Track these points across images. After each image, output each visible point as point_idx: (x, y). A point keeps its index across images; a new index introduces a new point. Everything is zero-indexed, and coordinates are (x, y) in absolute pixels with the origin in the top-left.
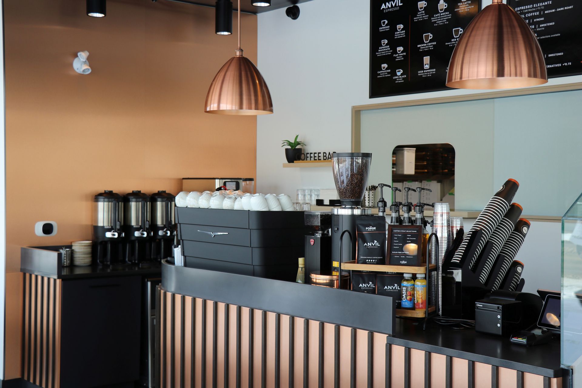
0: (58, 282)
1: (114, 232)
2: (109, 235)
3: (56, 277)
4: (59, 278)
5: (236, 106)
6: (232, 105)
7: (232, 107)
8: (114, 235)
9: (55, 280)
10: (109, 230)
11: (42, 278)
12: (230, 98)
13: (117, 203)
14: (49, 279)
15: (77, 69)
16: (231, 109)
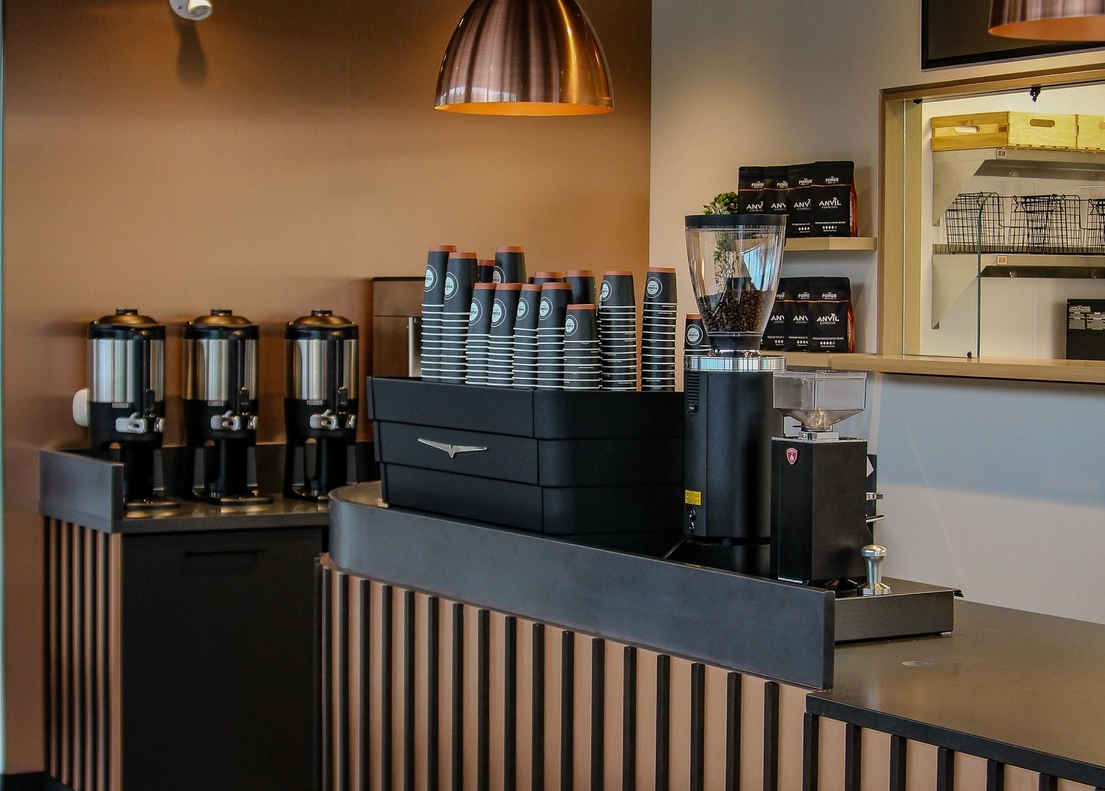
0: (116, 540)
1: (137, 417)
2: (123, 425)
3: (109, 529)
4: (115, 530)
5: (511, 92)
6: (502, 90)
7: (501, 96)
8: (137, 426)
9: (107, 536)
10: (126, 413)
11: (82, 530)
12: (498, 72)
13: (144, 342)
14: (95, 533)
15: (180, 8)
16: (499, 100)
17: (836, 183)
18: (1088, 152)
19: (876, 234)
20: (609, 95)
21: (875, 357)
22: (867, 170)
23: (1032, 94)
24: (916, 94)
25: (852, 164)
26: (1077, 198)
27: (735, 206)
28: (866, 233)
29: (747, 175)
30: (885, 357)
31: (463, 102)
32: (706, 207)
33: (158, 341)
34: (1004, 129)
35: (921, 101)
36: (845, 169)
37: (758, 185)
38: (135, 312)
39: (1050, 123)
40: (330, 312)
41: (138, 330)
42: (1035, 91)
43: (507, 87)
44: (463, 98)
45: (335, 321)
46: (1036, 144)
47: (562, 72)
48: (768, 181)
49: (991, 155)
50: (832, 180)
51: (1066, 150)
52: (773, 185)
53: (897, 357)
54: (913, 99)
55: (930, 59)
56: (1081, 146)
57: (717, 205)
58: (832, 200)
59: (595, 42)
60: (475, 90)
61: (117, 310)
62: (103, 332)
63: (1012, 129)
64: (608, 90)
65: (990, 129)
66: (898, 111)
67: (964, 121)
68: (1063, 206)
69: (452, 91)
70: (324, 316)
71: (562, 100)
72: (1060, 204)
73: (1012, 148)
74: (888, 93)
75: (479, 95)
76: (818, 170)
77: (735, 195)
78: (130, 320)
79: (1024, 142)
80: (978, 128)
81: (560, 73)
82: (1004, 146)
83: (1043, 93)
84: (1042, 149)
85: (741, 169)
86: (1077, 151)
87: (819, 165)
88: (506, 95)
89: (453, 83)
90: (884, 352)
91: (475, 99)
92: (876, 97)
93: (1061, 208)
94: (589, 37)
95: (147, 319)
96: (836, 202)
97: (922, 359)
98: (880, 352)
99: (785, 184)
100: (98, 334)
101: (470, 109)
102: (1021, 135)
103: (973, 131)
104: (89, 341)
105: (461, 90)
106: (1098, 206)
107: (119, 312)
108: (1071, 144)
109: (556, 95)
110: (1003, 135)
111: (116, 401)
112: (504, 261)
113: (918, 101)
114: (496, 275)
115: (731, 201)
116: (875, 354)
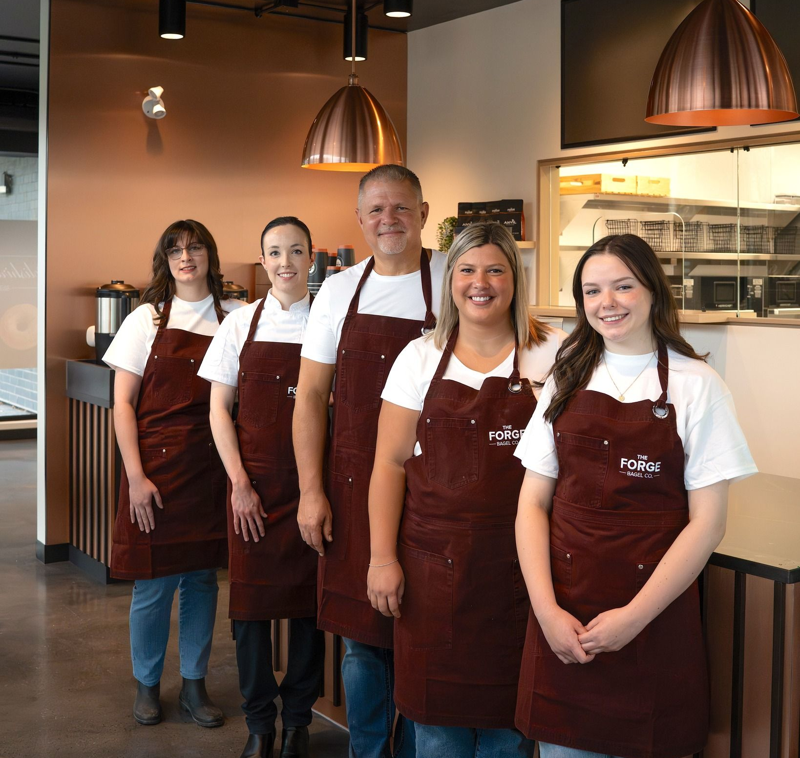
3: (108, 406)
5: (346, 157)
6: (341, 156)
7: (340, 159)
9: (107, 410)
11: (92, 406)
12: (339, 145)
13: (128, 299)
14: (99, 408)
15: (148, 112)
16: (339, 162)
17: (513, 211)
18: (642, 196)
19: (535, 239)
20: (401, 160)
21: (535, 307)
22: (530, 204)
23: (623, 163)
24: (557, 163)
25: (522, 201)
26: (636, 221)
27: (456, 224)
28: (530, 239)
29: (463, 207)
30: (540, 307)
31: (318, 163)
32: (439, 224)
33: (135, 299)
34: (599, 183)
35: (560, 166)
36: (518, 204)
37: (469, 212)
38: (122, 282)
39: (622, 180)
40: (232, 283)
41: (124, 292)
42: (625, 161)
43: (343, 154)
44: (318, 160)
45: (234, 287)
46: (616, 191)
47: (375, 146)
48: (474, 210)
49: (591, 197)
50: (511, 210)
51: (631, 195)
52: (477, 213)
53: (547, 307)
54: (555, 166)
55: (566, 143)
56: (639, 192)
57: (446, 224)
58: (511, 221)
59: (394, 131)
60: (325, 156)
61: (112, 281)
62: (104, 294)
63: (603, 184)
64: (401, 157)
65: (589, 183)
66: (547, 172)
67: (576, 179)
68: (629, 225)
69: (312, 157)
70: (228, 285)
71: (375, 162)
72: (627, 224)
73: (602, 194)
74: (541, 162)
75: (327, 159)
76: (503, 204)
77: (456, 218)
78: (119, 287)
79: (609, 190)
80: (582, 183)
81: (374, 147)
82: (598, 192)
83: (629, 162)
84: (619, 194)
85: (460, 204)
86: (636, 195)
87: (503, 201)
88: (343, 159)
89: (312, 152)
90: (540, 304)
91: (325, 162)
92: (535, 165)
93: (628, 226)
94: (390, 126)
95: (129, 286)
96: (513, 222)
97: (560, 308)
98: (537, 304)
99: (484, 212)
100: (102, 295)
101: (322, 167)
102: (608, 187)
103: (579, 184)
104: (97, 298)
105: (317, 157)
106: (645, 225)
107: (114, 282)
108: (633, 191)
109: (371, 159)
110: (597, 186)
111: (112, 332)
112: (343, 253)
113: (558, 167)
114: (338, 261)
115: (454, 221)
116: (535, 306)
